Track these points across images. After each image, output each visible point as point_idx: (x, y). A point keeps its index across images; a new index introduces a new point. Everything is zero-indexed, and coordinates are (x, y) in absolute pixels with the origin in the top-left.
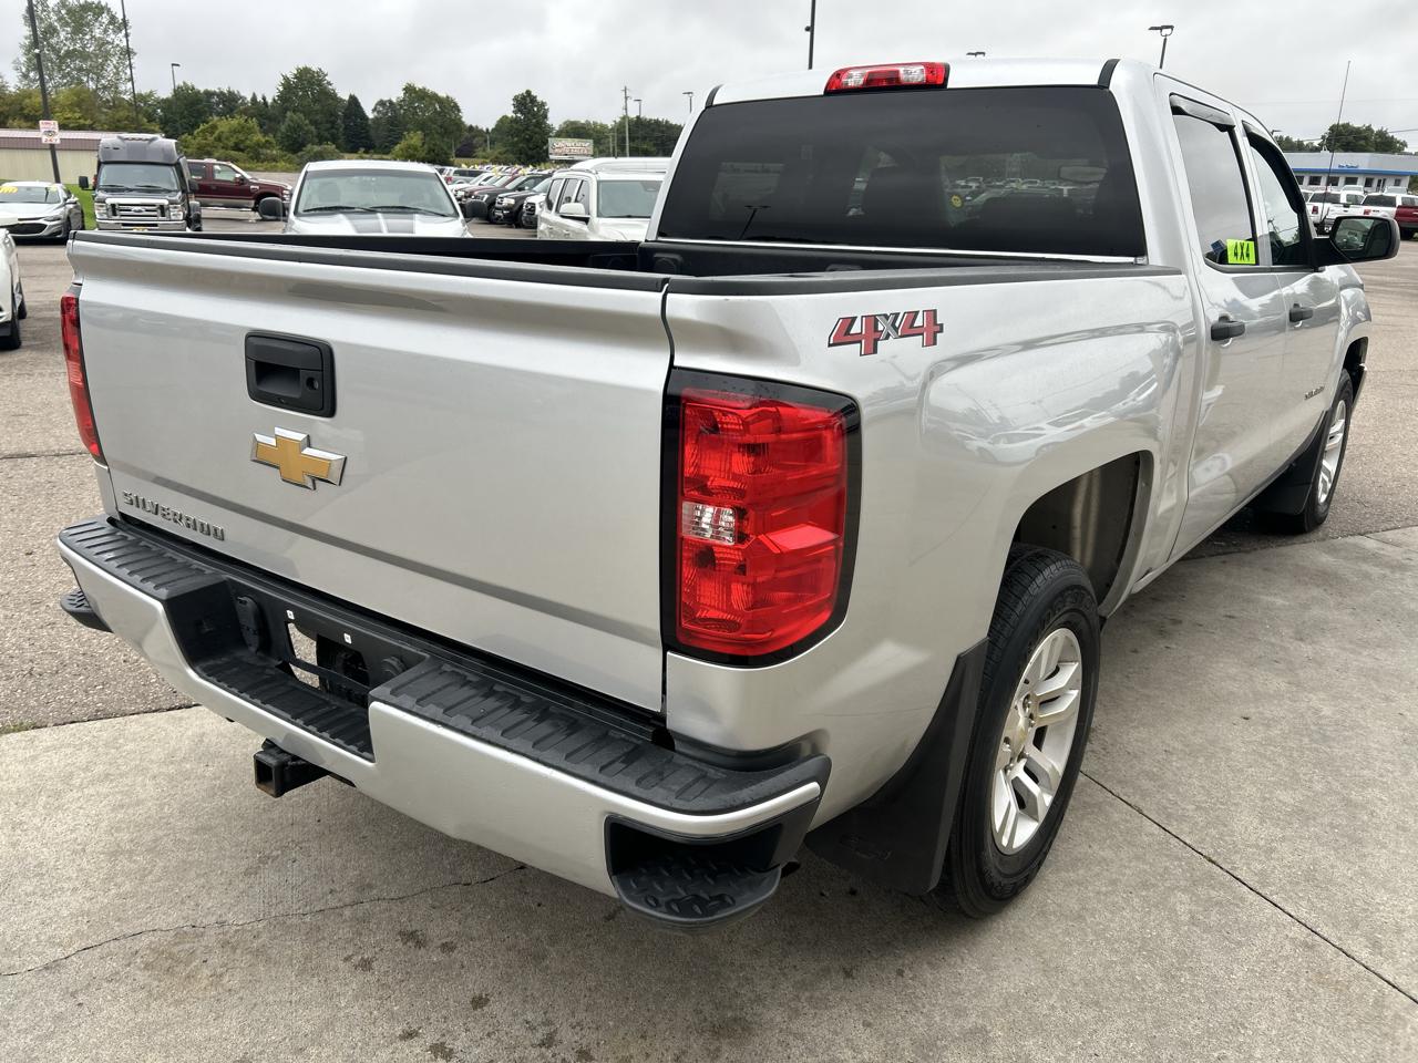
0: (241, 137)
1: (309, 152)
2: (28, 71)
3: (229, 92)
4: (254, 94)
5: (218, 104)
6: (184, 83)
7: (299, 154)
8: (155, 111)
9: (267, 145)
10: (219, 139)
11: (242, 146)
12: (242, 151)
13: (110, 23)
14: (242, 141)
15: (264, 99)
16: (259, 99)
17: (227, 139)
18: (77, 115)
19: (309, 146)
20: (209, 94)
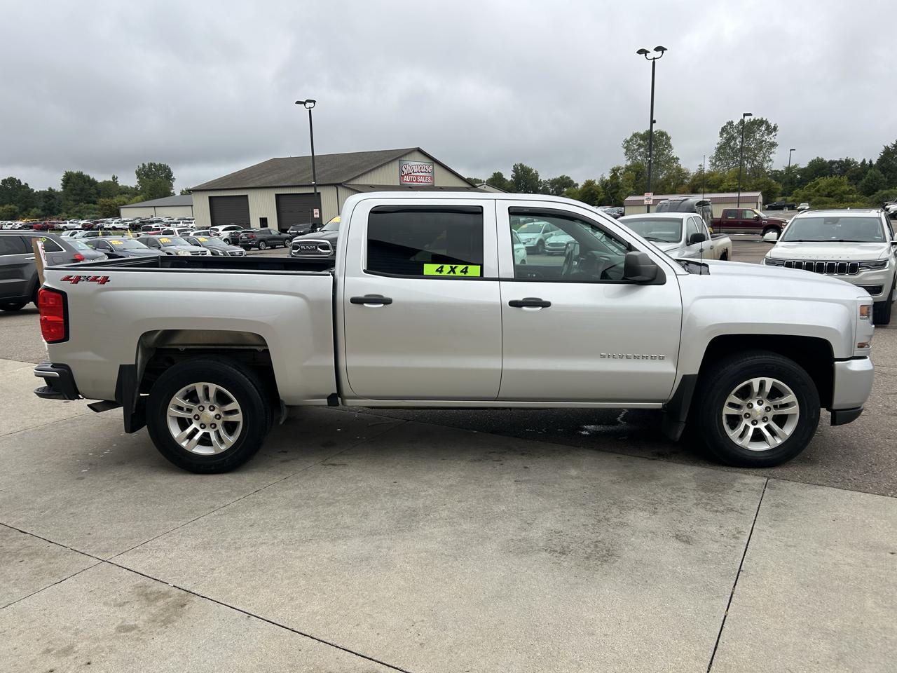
0: (833, 188)
1: (878, 195)
2: (716, 162)
3: (846, 160)
4: (864, 160)
5: (837, 168)
6: (818, 158)
7: (872, 196)
8: (795, 176)
9: (851, 192)
10: (818, 191)
11: (832, 194)
12: (832, 197)
13: (766, 130)
14: (833, 191)
15: (871, 162)
16: (867, 162)
17: (823, 190)
18: (735, 183)
19: (880, 191)
20: (832, 163)
